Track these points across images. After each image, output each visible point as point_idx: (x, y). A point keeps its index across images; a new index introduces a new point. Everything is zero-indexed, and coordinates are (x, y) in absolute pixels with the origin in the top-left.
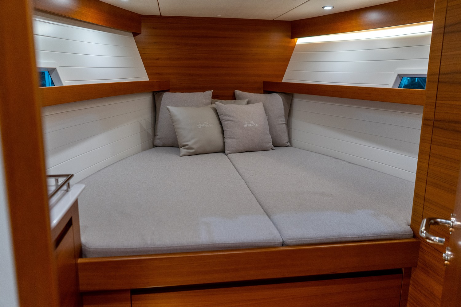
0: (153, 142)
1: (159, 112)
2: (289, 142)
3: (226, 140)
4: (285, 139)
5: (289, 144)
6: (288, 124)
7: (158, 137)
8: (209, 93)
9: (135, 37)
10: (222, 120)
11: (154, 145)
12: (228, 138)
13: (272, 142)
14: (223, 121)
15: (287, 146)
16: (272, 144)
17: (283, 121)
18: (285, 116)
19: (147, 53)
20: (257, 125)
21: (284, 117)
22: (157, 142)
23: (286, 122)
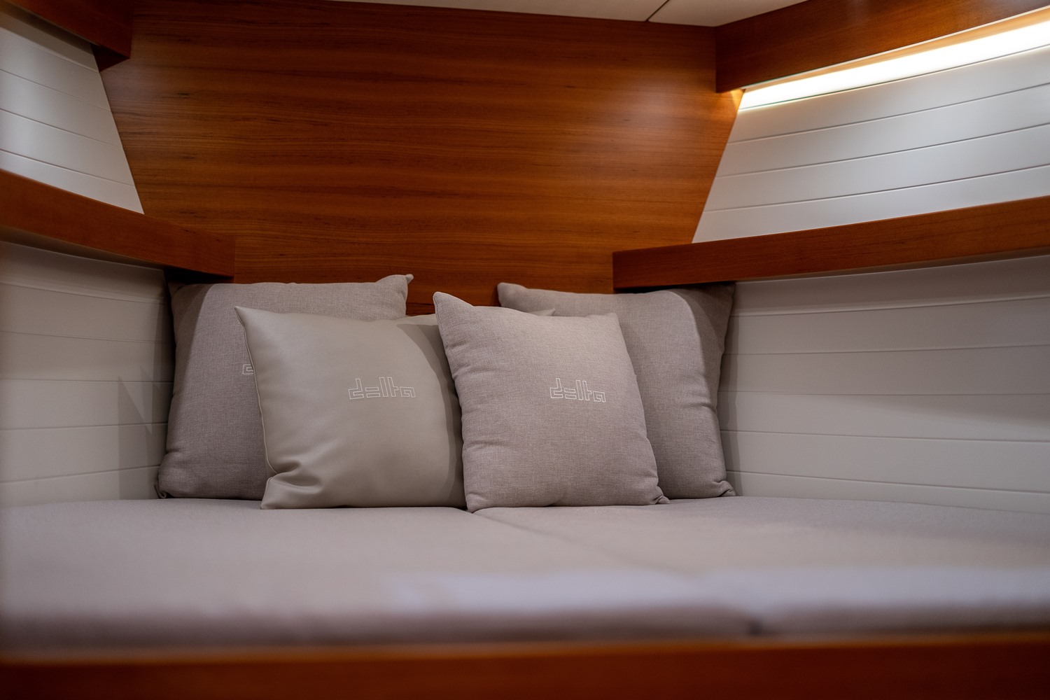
0: (157, 478)
1: (187, 358)
2: (727, 479)
3: (469, 450)
4: (713, 467)
5: (726, 485)
6: (722, 409)
7: (177, 456)
8: (397, 284)
9: (104, 72)
10: (460, 366)
11: (163, 487)
12: (481, 442)
13: (656, 473)
14: (464, 369)
15: (721, 496)
16: (656, 480)
17: (701, 395)
18: (707, 376)
19: (150, 133)
20: (601, 399)
21: (702, 380)
22: (176, 476)
23: (711, 398)
